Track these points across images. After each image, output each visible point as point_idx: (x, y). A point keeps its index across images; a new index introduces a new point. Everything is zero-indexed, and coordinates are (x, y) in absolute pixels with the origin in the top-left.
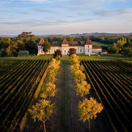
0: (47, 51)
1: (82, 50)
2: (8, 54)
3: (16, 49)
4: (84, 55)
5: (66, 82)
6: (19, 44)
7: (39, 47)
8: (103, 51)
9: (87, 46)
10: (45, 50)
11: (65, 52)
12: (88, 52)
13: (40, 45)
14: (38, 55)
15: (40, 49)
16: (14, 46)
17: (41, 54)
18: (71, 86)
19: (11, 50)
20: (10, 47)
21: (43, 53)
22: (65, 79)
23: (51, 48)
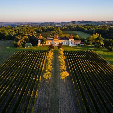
0: (44, 43)
1: (67, 43)
2: (18, 45)
3: (23, 42)
4: (68, 47)
5: (56, 64)
6: (25, 39)
7: (39, 41)
8: (81, 43)
9: (71, 40)
10: (42, 43)
11: (56, 44)
12: (71, 44)
13: (39, 39)
14: (38, 46)
15: (39, 42)
16: (22, 40)
17: (40, 45)
18: (58, 66)
19: (20, 43)
20: (19, 41)
21: (41, 45)
22: (56, 63)
23: (47, 41)
